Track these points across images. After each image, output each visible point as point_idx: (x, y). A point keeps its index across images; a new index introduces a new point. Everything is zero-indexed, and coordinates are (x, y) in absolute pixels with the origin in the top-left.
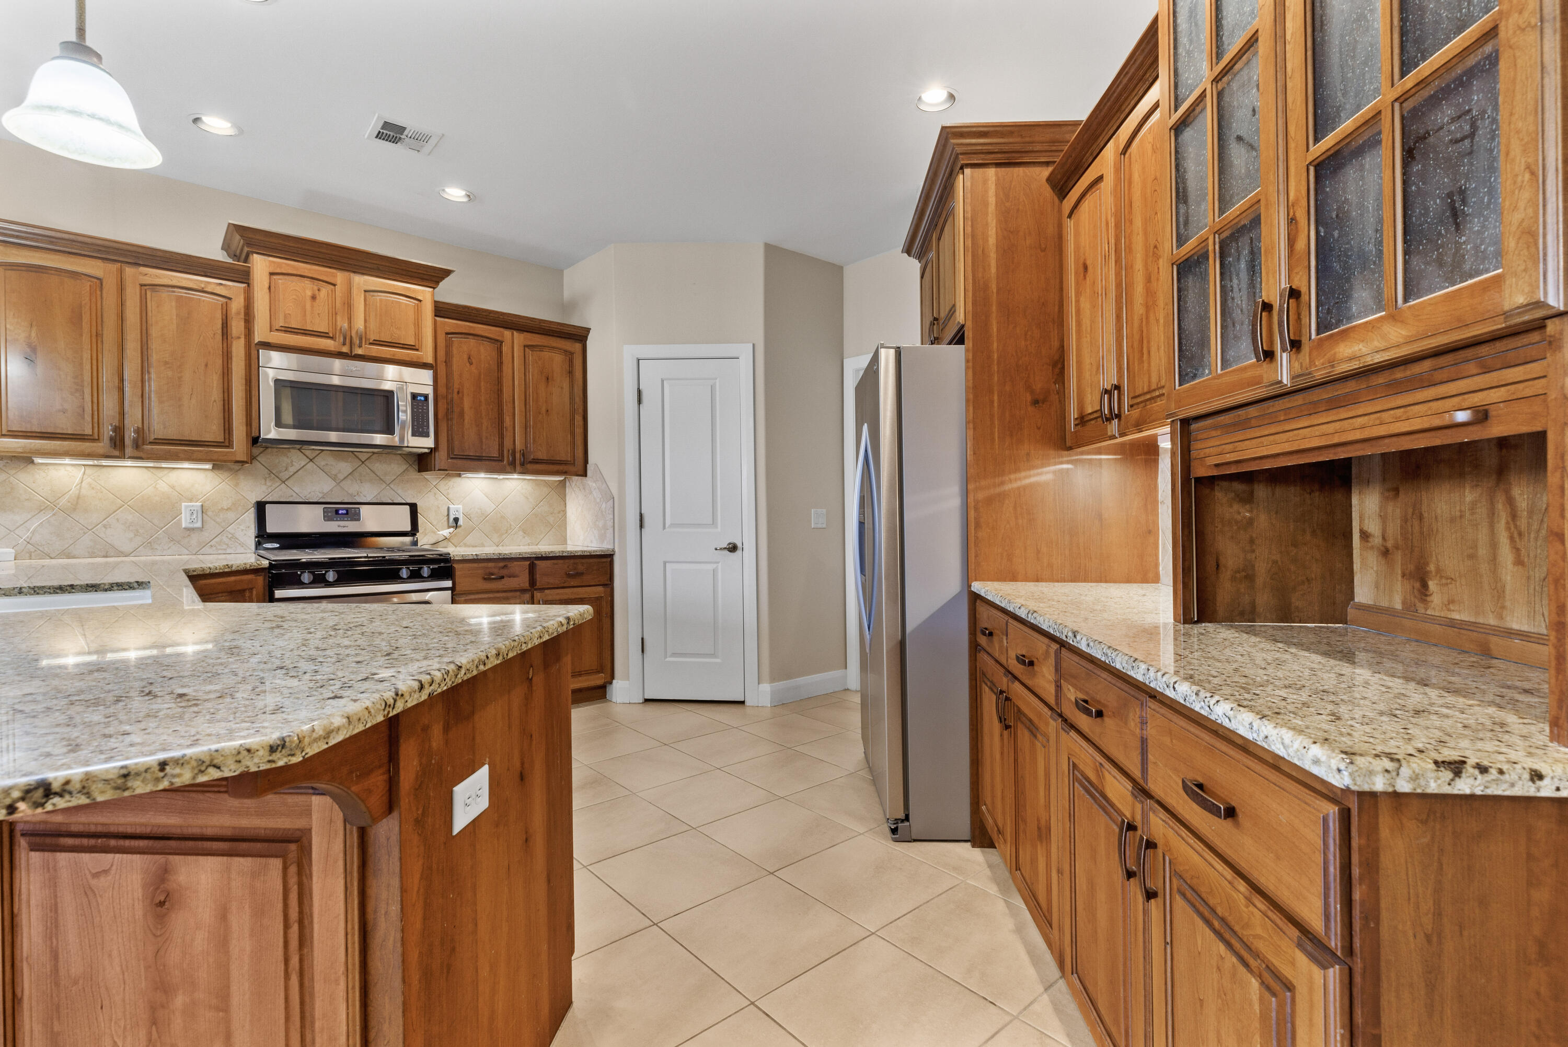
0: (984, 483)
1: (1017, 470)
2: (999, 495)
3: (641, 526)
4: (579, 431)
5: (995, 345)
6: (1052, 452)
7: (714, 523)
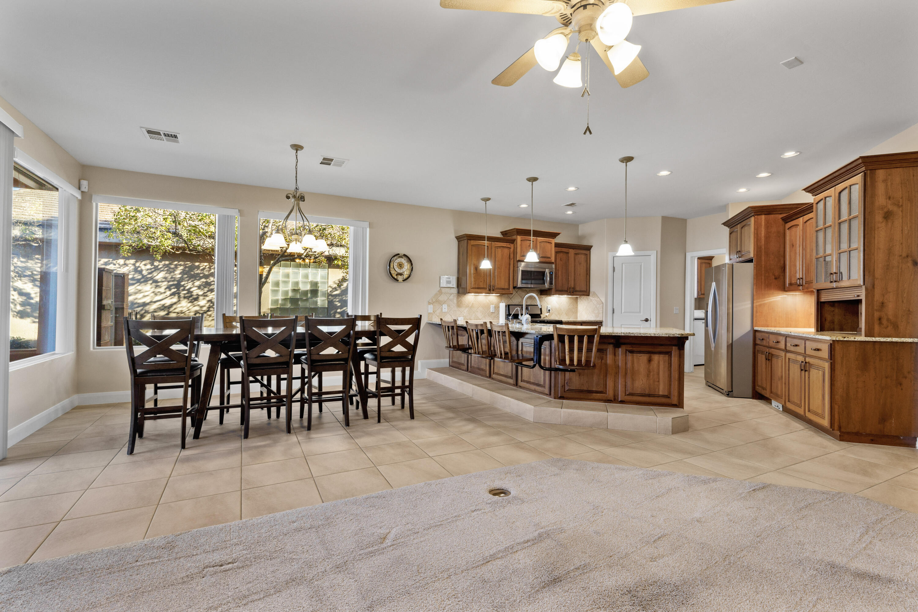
0: (759, 300)
1: (769, 297)
2: (764, 304)
3: (613, 313)
4: (588, 280)
5: (763, 263)
6: (781, 292)
7: (640, 312)
